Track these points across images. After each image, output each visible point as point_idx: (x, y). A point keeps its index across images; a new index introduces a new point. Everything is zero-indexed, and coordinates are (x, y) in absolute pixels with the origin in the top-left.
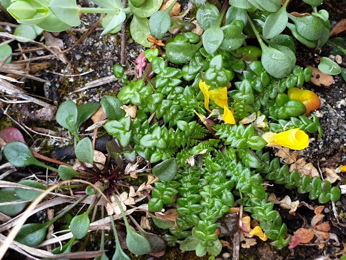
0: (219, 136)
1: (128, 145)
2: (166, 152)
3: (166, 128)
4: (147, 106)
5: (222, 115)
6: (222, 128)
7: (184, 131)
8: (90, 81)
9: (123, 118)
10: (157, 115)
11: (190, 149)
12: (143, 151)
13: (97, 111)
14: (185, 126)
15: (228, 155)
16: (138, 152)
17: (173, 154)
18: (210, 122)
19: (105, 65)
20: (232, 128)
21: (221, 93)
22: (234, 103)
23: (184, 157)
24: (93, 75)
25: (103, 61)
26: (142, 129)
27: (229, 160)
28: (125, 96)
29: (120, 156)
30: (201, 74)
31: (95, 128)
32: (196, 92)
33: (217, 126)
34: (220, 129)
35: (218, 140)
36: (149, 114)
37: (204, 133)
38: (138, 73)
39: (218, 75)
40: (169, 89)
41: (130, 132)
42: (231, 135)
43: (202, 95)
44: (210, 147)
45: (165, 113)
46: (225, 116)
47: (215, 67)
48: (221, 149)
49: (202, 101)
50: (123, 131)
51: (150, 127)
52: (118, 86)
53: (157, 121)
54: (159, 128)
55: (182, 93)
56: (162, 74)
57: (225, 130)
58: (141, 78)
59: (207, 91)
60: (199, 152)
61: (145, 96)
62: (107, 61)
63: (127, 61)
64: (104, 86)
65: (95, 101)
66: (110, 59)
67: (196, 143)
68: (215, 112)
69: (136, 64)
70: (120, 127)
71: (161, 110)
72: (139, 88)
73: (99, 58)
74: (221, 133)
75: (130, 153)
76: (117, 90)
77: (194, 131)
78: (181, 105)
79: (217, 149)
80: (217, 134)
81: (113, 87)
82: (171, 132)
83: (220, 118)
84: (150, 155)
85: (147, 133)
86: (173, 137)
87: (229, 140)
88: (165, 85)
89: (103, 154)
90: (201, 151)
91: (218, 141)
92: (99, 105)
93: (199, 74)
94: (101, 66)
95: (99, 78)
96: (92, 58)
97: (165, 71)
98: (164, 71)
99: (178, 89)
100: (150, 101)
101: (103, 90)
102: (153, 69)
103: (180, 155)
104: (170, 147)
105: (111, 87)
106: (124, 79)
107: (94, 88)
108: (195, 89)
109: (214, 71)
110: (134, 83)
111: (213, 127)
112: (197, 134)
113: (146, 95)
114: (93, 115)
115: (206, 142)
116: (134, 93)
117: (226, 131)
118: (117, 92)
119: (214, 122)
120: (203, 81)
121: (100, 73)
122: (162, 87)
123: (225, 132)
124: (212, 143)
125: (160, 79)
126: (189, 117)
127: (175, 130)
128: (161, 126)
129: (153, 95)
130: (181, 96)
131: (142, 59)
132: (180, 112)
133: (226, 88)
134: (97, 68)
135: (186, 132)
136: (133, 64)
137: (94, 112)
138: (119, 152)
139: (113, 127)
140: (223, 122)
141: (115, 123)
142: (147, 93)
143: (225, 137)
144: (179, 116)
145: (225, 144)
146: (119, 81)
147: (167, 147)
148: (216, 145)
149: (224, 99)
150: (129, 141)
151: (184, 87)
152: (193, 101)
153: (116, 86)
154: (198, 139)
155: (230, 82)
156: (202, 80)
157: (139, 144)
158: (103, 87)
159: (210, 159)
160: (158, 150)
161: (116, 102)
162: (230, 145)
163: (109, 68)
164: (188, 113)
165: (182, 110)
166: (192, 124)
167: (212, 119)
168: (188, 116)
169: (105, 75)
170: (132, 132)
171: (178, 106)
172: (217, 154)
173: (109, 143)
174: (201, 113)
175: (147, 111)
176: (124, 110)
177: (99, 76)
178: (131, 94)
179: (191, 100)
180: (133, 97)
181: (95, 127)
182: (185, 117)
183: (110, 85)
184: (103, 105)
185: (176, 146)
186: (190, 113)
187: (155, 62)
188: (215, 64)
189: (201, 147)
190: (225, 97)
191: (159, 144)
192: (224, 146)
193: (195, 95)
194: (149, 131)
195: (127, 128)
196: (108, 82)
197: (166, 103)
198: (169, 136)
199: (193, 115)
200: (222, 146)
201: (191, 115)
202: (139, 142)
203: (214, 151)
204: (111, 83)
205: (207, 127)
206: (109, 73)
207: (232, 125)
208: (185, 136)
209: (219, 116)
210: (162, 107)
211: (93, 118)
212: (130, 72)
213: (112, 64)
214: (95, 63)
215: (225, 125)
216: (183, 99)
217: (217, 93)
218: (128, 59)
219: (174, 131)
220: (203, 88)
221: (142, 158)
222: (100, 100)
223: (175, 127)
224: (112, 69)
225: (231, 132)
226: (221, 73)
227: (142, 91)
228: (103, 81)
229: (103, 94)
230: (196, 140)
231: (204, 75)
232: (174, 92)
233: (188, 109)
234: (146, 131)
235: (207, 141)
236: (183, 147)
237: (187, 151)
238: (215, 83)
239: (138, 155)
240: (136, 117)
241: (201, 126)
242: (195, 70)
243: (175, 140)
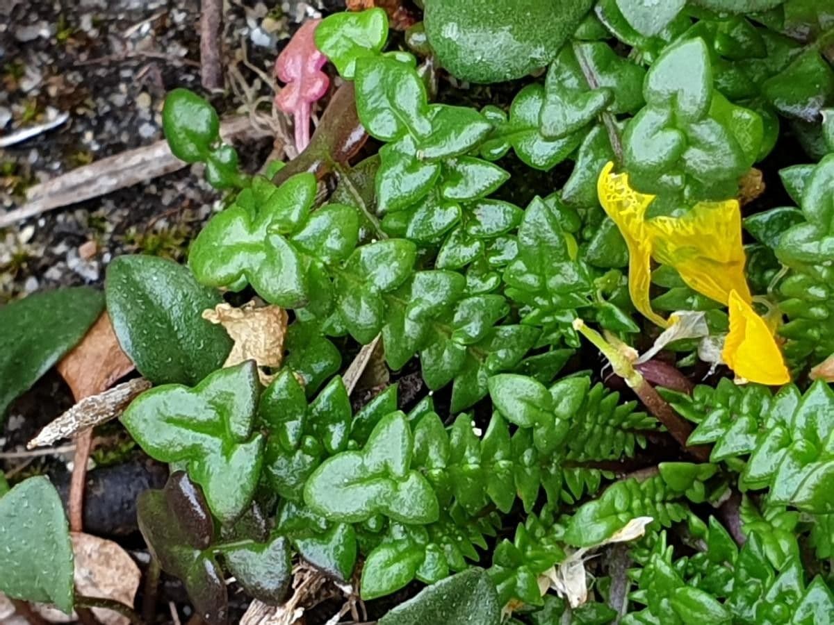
0: (710, 446)
1: (248, 507)
2: (439, 542)
3: (434, 418)
4: (334, 307)
5: (721, 338)
6: (726, 405)
7: (530, 431)
8: (53, 174)
9: (215, 375)
10: (387, 350)
11: (566, 517)
12: (322, 535)
13: (88, 333)
14: (530, 403)
15: (760, 542)
16: (299, 544)
17: (478, 549)
18: (660, 373)
19: (123, 87)
20: (771, 405)
21: (710, 231)
22: (782, 273)
23: (531, 560)
24: (67, 140)
25: (116, 66)
26: (315, 427)
27: (761, 570)
28: (224, 260)
29: (210, 566)
30: (605, 132)
31: (79, 429)
32: (583, 225)
33: (700, 393)
34: (713, 408)
35: (703, 466)
36: (347, 347)
37: (631, 430)
38: (291, 131)
39: (688, 141)
40: (444, 217)
41: (254, 444)
42: (769, 442)
43: (617, 240)
44: (664, 502)
45: (426, 339)
46: (738, 343)
47: (673, 99)
48: (723, 515)
49: (613, 272)
50: (218, 441)
51: (355, 412)
52: (191, 194)
53: (393, 379)
54: (398, 422)
55: (513, 232)
56: (407, 138)
57: (740, 414)
58: (304, 161)
59: (640, 219)
60: (609, 534)
61: (326, 259)
62: (136, 70)
63: (233, 68)
64: (120, 196)
65: (79, 280)
66: (151, 60)
67: (593, 487)
68: (684, 323)
69: (282, 84)
70: (202, 417)
71: (408, 326)
72: (294, 217)
73: (95, 53)
74: (720, 432)
75: (260, 550)
76: (187, 216)
77: (581, 426)
78: (509, 293)
79: (703, 511)
80: (697, 438)
81: (167, 199)
82: (461, 439)
83: (712, 353)
84: (361, 557)
85: (343, 448)
86: (472, 463)
87: (757, 469)
88: (426, 198)
89: (124, 554)
90: (618, 527)
91: (707, 471)
92: (93, 299)
93: (595, 130)
94: (106, 97)
95: (96, 157)
96: (55, 57)
97: (423, 126)
98: (416, 124)
99: (494, 216)
100: (352, 283)
101: (116, 219)
102: (362, 115)
103: (511, 552)
104: (461, 510)
105: (158, 198)
106: (219, 165)
107: (71, 208)
108: (582, 212)
109: (672, 124)
110: (270, 191)
111: (679, 401)
112: (595, 440)
113: (333, 252)
114: (71, 351)
115: (644, 479)
116: (267, 246)
117: (743, 422)
118: (185, 230)
119: (685, 371)
120: (615, 170)
121: (98, 130)
122: (408, 208)
123: (736, 428)
124: (675, 484)
125: (399, 168)
126: (552, 353)
127: (483, 426)
128: (407, 409)
129: (365, 251)
130: (510, 250)
131: (306, 57)
132: (508, 330)
133: (733, 205)
134: (82, 105)
135: (540, 432)
136: (264, 84)
137: (74, 341)
138: (203, 547)
139: (169, 420)
140: (725, 372)
141: (177, 399)
142: (333, 243)
143: (740, 450)
144: (501, 354)
145: (743, 488)
146: (196, 169)
147: (445, 515)
148: (697, 493)
149: (727, 260)
150: (250, 488)
151: (523, 203)
152: (569, 274)
153: (183, 197)
154: (604, 465)
155: (756, 165)
156: (610, 165)
157: (301, 505)
158: (117, 205)
159: (666, 570)
160: (397, 532)
161: (179, 285)
162: (766, 491)
163: (143, 101)
164: (550, 332)
165: (516, 319)
166: (568, 391)
167: (670, 357)
168: (545, 349)
169: (124, 138)
170: (264, 441)
171: (495, 299)
172: (700, 536)
173: (151, 502)
174: (616, 332)
175: (339, 329)
176: (220, 329)
177: (95, 147)
178: (253, 248)
179: (556, 272)
180: (263, 264)
181: (76, 424)
182: (532, 352)
183: (153, 189)
184: (114, 307)
185: (491, 506)
186: (555, 335)
187: (370, 82)
188: (673, 88)
189: (619, 505)
190: (731, 247)
191: (402, 503)
192: (736, 495)
193: (582, 242)
194: (350, 435)
195: (239, 425)
196: (143, 175)
197: (431, 286)
198: (453, 457)
199: (575, 343)
200: (726, 496)
201: (562, 343)
202: (301, 493)
203: (685, 523)
204: (156, 181)
205: (647, 400)
206: (146, 131)
207: (775, 390)
208: (536, 451)
209: (708, 343)
210: (414, 312)
211: (70, 370)
212: (251, 122)
213: (158, 81)
214: (75, 78)
215: (741, 390)
216: (520, 265)
217: (690, 230)
218: (241, 54)
219: (478, 432)
220: (620, 205)
221: (322, 572)
222: (102, 271)
223: (483, 410)
224: (160, 107)
225: (770, 424)
226: (707, 131)
227: (306, 232)
228: (112, 174)
229: (116, 238)
230: (594, 472)
231: (620, 135)
232: (473, 230)
233: (546, 313)
234: (337, 433)
235: (649, 473)
236: (527, 507)
237: (548, 529)
238: (678, 180)
239: (298, 558)
240: (283, 363)
241: (616, 395)
242: (577, 115)
243: (481, 476)
